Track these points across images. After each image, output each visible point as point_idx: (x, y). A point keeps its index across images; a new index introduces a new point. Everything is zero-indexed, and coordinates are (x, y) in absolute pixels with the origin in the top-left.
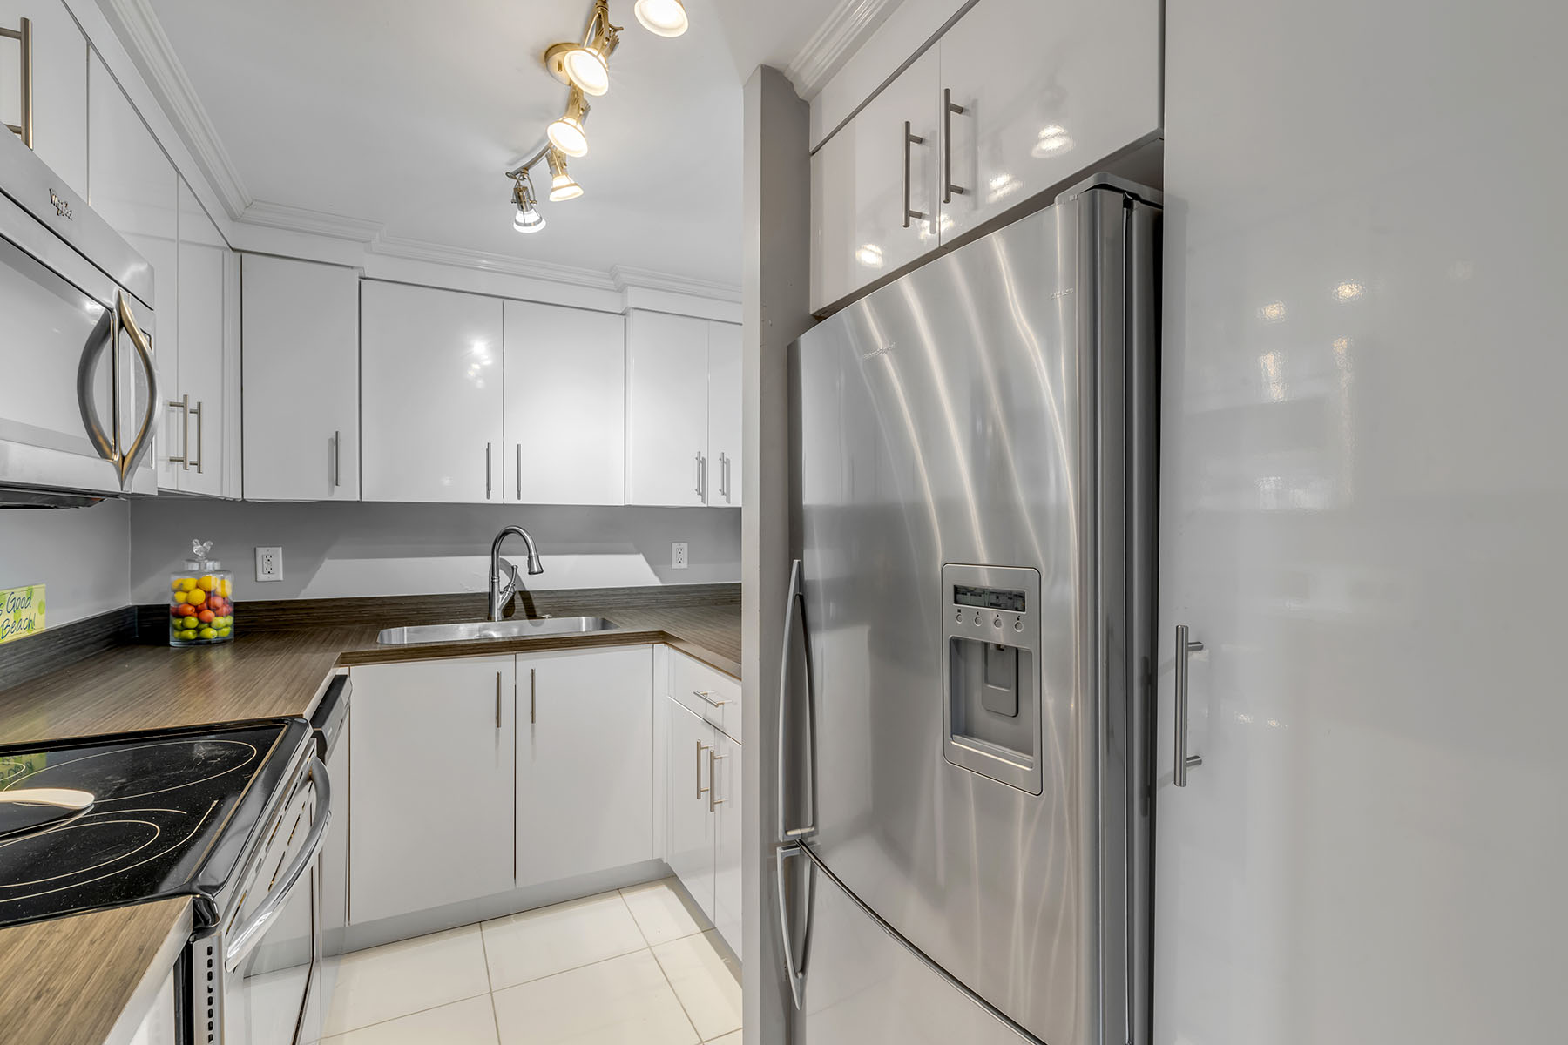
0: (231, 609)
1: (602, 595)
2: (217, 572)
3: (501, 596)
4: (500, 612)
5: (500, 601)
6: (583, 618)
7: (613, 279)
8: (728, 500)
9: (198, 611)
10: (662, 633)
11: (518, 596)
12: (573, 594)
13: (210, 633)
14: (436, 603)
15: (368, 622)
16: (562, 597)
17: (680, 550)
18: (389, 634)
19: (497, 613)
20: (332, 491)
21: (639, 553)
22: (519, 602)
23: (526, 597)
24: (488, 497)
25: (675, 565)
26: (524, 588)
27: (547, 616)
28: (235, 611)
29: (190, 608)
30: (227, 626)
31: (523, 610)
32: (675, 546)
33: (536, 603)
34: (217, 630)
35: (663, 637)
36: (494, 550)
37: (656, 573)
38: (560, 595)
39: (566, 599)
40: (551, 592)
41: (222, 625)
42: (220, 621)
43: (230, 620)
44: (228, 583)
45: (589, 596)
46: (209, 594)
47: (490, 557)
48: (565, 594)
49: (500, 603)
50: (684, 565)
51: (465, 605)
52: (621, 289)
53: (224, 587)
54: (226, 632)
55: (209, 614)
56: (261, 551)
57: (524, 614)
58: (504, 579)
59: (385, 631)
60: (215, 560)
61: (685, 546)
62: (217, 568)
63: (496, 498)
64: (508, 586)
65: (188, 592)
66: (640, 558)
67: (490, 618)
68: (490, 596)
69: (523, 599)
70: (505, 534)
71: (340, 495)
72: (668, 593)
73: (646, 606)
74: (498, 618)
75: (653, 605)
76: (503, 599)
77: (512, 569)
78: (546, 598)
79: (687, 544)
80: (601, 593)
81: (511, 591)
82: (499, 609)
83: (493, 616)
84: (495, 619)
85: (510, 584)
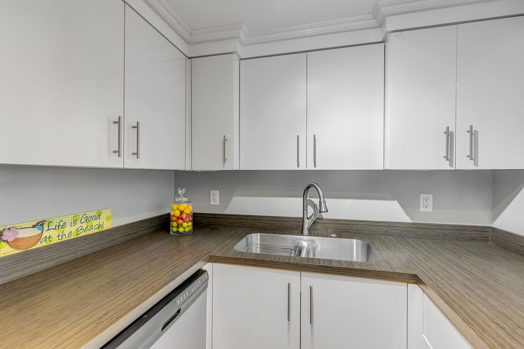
0: (191, 219)
1: (369, 225)
2: (186, 202)
3: (307, 221)
4: (307, 230)
5: (307, 224)
6: (355, 240)
7: (375, 18)
9: (178, 218)
10: (416, 276)
11: (318, 221)
12: (350, 223)
13: (181, 230)
14: (278, 221)
15: (249, 227)
16: (343, 224)
17: (426, 199)
18: (251, 237)
19: (306, 231)
20: (224, 166)
21: (394, 200)
23: (323, 222)
24: (298, 166)
25: (422, 209)
26: (322, 217)
27: (334, 235)
28: (193, 219)
29: (175, 218)
30: (188, 227)
32: (422, 196)
34: (184, 228)
35: (416, 280)
36: (304, 196)
37: (408, 214)
38: (342, 222)
39: (346, 226)
40: (337, 220)
41: (187, 226)
42: (185, 224)
43: (190, 224)
44: (191, 207)
45: (361, 225)
46: (182, 212)
47: (302, 198)
48: (346, 222)
49: (307, 226)
50: (430, 210)
51: (291, 223)
52: (381, 25)
53: (188, 209)
54: (187, 229)
55: (180, 221)
56: (212, 192)
58: (310, 211)
59: (249, 236)
60: (186, 197)
61: (430, 196)
62: (186, 201)
63: (302, 167)
64: (311, 216)
65: (174, 210)
66: (395, 203)
67: (302, 233)
68: (302, 219)
70: (308, 188)
71: (227, 167)
72: (416, 228)
73: (399, 235)
74: (306, 234)
75: (405, 235)
76: (308, 222)
77: (314, 206)
78: (334, 223)
79: (432, 195)
80: (368, 224)
81: (313, 218)
82: (307, 229)
83: (303, 232)
84: (304, 234)
85: (313, 214)
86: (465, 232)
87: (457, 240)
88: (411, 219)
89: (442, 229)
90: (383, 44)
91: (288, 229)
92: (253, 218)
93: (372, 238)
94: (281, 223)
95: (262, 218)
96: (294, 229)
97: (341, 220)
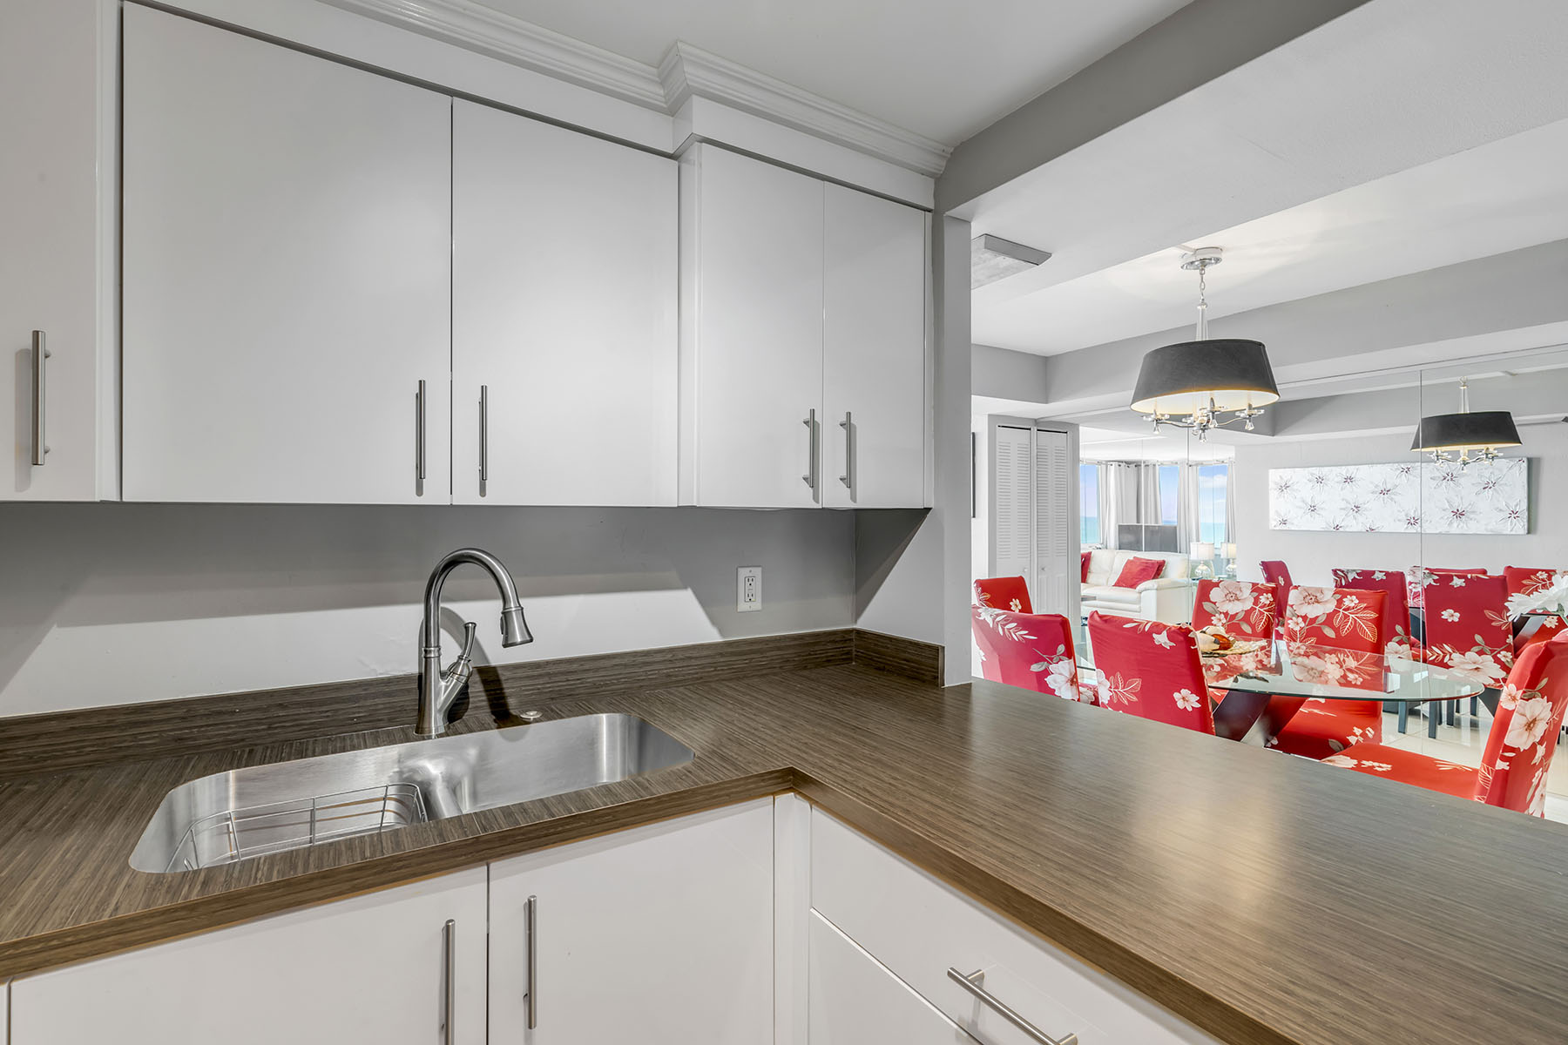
1: (626, 666)
3: (443, 683)
4: (440, 717)
5: (442, 693)
6: (604, 716)
7: (662, 84)
8: (854, 498)
10: (791, 772)
11: (476, 678)
12: (575, 666)
14: (310, 704)
16: (555, 674)
17: (750, 579)
18: (191, 795)
19: (436, 721)
21: (685, 588)
22: (478, 693)
23: (490, 677)
24: (419, 491)
25: (743, 606)
26: (487, 661)
27: (532, 715)
31: (485, 703)
32: (744, 573)
33: (509, 688)
35: (793, 780)
36: (430, 595)
37: (714, 621)
38: (552, 670)
39: (564, 678)
40: (538, 665)
45: (605, 668)
47: (423, 607)
48: (563, 668)
49: (443, 697)
50: (757, 605)
51: (369, 702)
52: (674, 109)
57: (488, 717)
58: (449, 649)
59: (180, 792)
61: (757, 572)
63: (435, 494)
64: (456, 664)
66: (686, 598)
67: (420, 731)
68: (422, 681)
69: (485, 682)
70: (452, 563)
71: (46, 487)
72: (733, 654)
73: (697, 679)
74: (437, 730)
75: (710, 677)
76: (447, 687)
77: (467, 628)
78: (528, 677)
79: (760, 569)
80: (625, 661)
81: (462, 671)
82: (440, 710)
83: (426, 725)
84: (430, 731)
85: (460, 658)
86: (816, 648)
87: (805, 668)
88: (721, 632)
89: (779, 649)
90: (674, 163)
91: (359, 727)
92: (181, 712)
93: (637, 699)
94: (324, 709)
95: (230, 706)
96: (381, 724)
97: (548, 663)
